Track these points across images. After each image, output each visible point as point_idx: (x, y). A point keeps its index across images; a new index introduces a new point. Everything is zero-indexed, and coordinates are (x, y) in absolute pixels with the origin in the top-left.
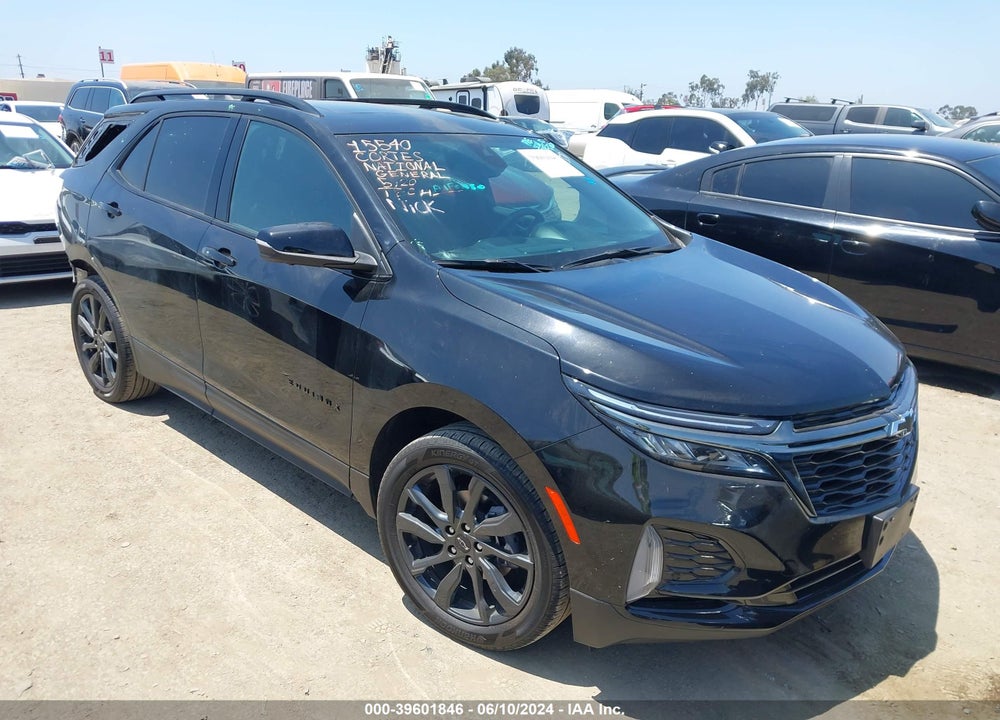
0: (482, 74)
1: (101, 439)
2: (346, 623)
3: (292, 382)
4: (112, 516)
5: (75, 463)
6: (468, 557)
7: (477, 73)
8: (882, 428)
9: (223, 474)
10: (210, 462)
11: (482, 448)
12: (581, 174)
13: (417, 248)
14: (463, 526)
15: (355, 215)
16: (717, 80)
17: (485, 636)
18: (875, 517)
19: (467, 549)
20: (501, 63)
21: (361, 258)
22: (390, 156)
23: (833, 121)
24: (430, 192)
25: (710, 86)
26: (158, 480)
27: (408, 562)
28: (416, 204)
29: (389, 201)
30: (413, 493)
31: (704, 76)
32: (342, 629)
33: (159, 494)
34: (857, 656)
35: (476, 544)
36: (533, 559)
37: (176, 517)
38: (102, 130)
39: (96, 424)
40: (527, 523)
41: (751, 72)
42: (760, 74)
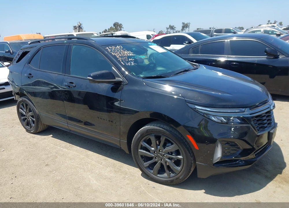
0: (108, 30)
1: (34, 144)
2: (128, 184)
3: (98, 118)
4: (47, 165)
5: (29, 152)
6: (162, 159)
7: (106, 30)
8: (269, 108)
9: (75, 149)
10: (70, 146)
11: (164, 127)
12: (166, 51)
13: (134, 75)
14: (159, 150)
15: (113, 68)
16: (174, 26)
17: (170, 181)
18: (271, 132)
19: (161, 157)
20: (113, 27)
21: (117, 79)
22: (118, 50)
23: (211, 34)
24: (132, 59)
25: (172, 28)
26: (56, 153)
27: (143, 163)
28: (129, 63)
29: (122, 63)
30: (143, 144)
31: (170, 25)
32: (127, 186)
33: (58, 157)
34: (267, 171)
35: (164, 155)
36: (183, 156)
37: (66, 163)
38: (21, 53)
39: (31, 140)
40: (180, 146)
41: (183, 23)
42: (185, 23)
